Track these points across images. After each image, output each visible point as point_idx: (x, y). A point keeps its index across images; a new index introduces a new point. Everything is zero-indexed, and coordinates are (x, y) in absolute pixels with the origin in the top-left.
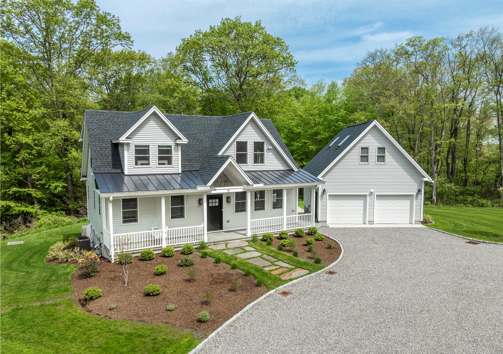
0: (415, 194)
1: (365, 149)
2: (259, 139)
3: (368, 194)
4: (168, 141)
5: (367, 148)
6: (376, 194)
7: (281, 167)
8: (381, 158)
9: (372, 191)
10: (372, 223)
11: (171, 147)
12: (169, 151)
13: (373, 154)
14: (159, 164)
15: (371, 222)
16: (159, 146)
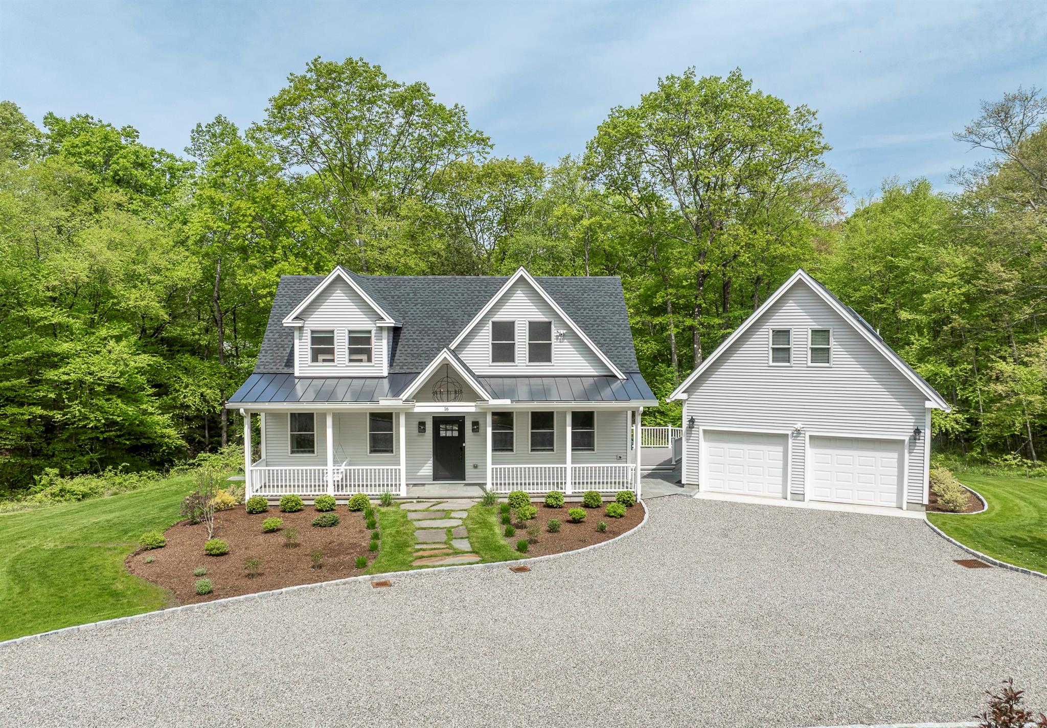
0: (907, 439)
1: (782, 335)
2: (540, 317)
3: (790, 433)
4: (363, 323)
5: (787, 333)
6: (808, 434)
7: (590, 370)
8: (821, 354)
9: (799, 426)
10: (801, 497)
11: (370, 332)
12: (368, 340)
13: (801, 344)
14: (351, 361)
15: (799, 496)
16: (350, 332)
